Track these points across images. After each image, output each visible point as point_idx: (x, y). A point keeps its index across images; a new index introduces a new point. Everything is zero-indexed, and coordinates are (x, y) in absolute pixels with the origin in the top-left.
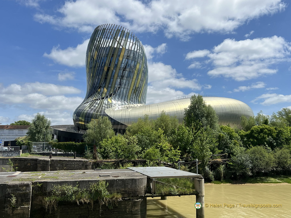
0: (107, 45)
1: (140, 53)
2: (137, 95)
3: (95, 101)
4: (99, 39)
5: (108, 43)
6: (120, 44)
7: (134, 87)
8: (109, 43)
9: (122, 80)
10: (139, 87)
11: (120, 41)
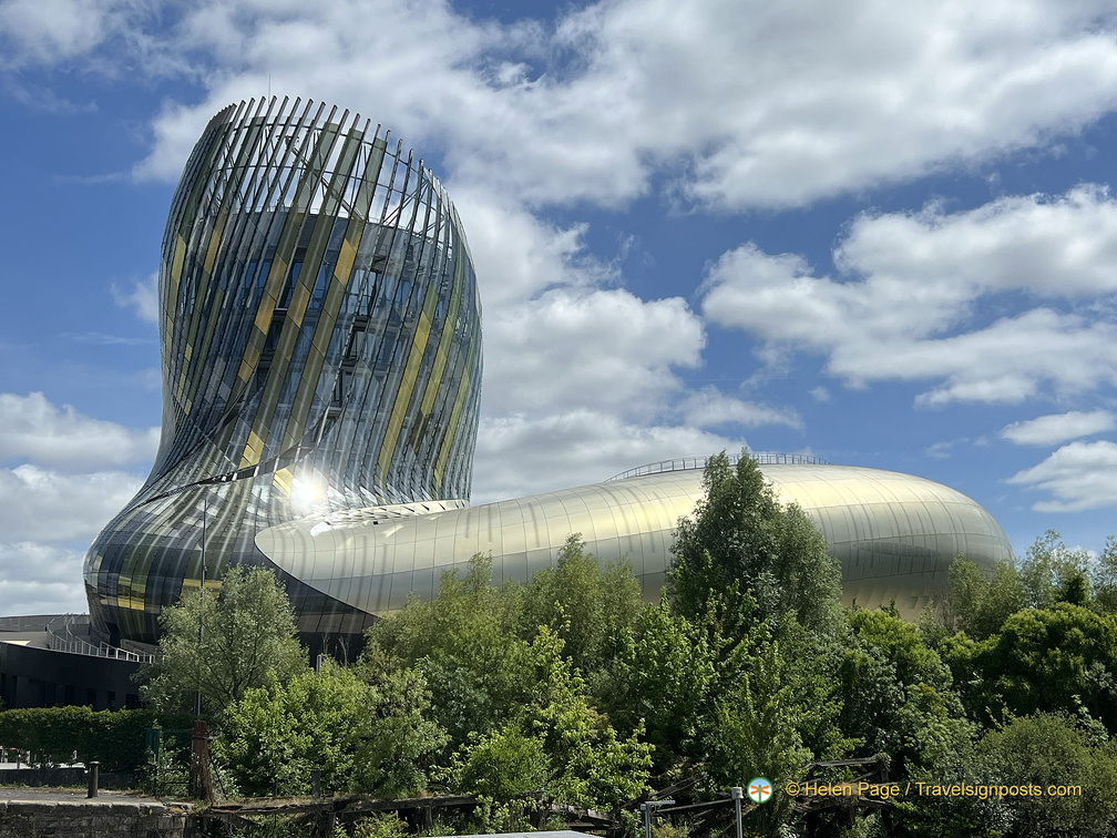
0: (274, 203)
1: (441, 246)
2: (423, 456)
3: (203, 487)
4: (229, 172)
5: (277, 194)
6: (340, 199)
7: (408, 413)
8: (283, 194)
9: (345, 377)
10: (437, 411)
11: (340, 182)
